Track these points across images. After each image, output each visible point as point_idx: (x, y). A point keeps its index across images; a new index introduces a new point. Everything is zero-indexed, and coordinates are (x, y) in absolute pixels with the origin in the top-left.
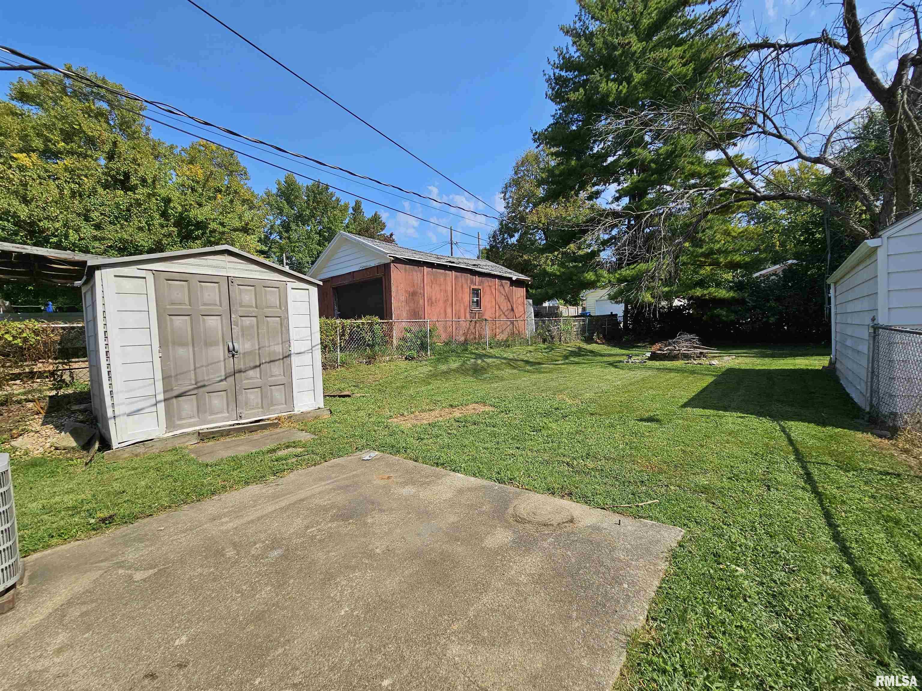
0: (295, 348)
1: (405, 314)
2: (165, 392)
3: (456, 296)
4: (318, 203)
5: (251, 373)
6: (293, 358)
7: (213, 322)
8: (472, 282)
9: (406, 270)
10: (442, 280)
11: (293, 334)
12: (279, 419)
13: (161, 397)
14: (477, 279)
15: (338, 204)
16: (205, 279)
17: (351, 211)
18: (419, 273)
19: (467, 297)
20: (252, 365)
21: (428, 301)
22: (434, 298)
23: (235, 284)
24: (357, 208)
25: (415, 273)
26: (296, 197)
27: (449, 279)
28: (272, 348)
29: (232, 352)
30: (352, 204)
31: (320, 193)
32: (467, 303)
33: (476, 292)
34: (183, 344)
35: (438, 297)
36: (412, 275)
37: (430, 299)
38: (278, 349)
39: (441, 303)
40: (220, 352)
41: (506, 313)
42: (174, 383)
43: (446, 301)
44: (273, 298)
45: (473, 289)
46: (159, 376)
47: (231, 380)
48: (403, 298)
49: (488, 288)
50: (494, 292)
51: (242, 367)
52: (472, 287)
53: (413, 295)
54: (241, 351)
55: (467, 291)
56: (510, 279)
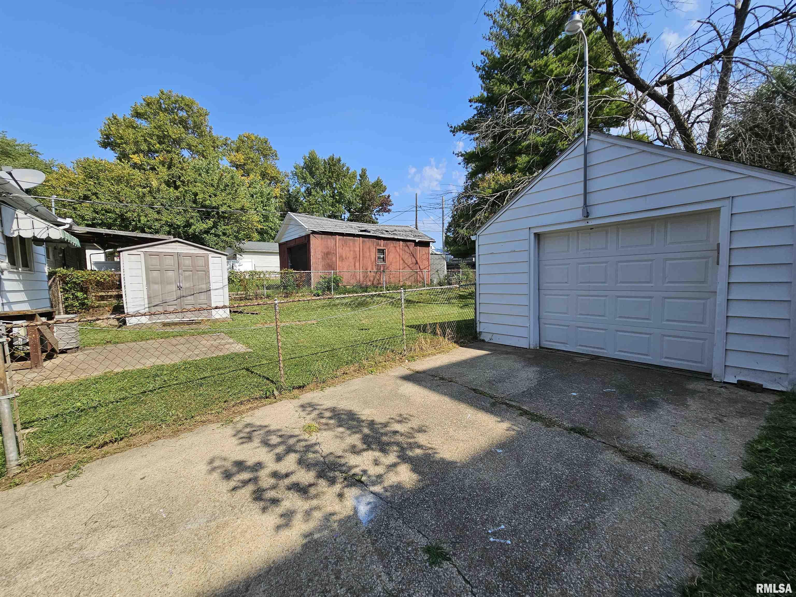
0: (213, 286)
1: (320, 267)
2: (148, 304)
3: (363, 254)
4: (333, 173)
5: (189, 298)
6: (212, 291)
7: (170, 273)
8: (378, 245)
9: (322, 238)
10: (351, 244)
11: (212, 279)
12: (202, 320)
13: (147, 306)
14: (382, 242)
15: (348, 172)
16: (166, 254)
17: (358, 177)
18: (332, 240)
19: (373, 254)
20: (190, 294)
21: (339, 258)
22: (344, 256)
23: (181, 256)
24: (363, 175)
25: (329, 240)
26: (317, 169)
27: (357, 244)
28: (200, 286)
29: (180, 288)
30: (359, 172)
31: (334, 165)
32: (373, 259)
33: (382, 251)
34: (156, 283)
35: (348, 255)
36: (327, 241)
37: (341, 257)
38: (204, 286)
39: (351, 260)
40: (174, 287)
41: (410, 266)
42: (153, 300)
43: (355, 258)
44: (201, 262)
45: (378, 249)
46: (146, 297)
47: (179, 300)
48: (320, 257)
49: (393, 248)
50: (399, 251)
51: (184, 294)
52: (378, 248)
53: (327, 255)
54: (184, 287)
55: (373, 250)
56: (414, 241)
